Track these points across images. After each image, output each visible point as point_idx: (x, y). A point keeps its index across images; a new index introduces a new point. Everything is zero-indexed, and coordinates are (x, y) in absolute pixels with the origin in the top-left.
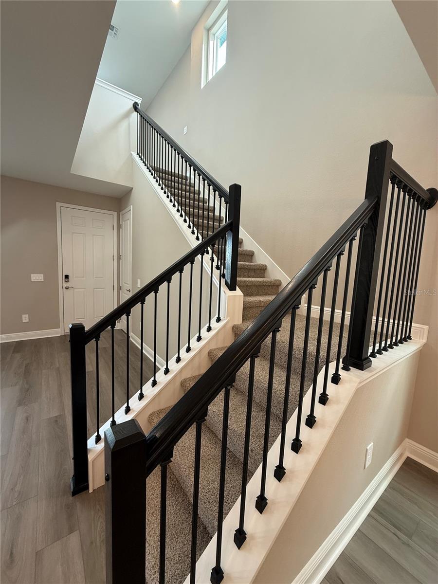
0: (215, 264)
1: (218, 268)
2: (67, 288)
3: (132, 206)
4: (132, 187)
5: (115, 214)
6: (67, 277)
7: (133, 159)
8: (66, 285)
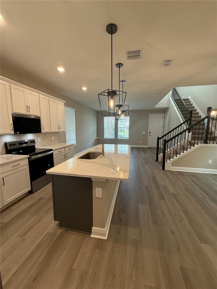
2: (150, 135)
3: (169, 112)
4: (169, 107)
5: (164, 114)
6: (150, 132)
8: (150, 134)
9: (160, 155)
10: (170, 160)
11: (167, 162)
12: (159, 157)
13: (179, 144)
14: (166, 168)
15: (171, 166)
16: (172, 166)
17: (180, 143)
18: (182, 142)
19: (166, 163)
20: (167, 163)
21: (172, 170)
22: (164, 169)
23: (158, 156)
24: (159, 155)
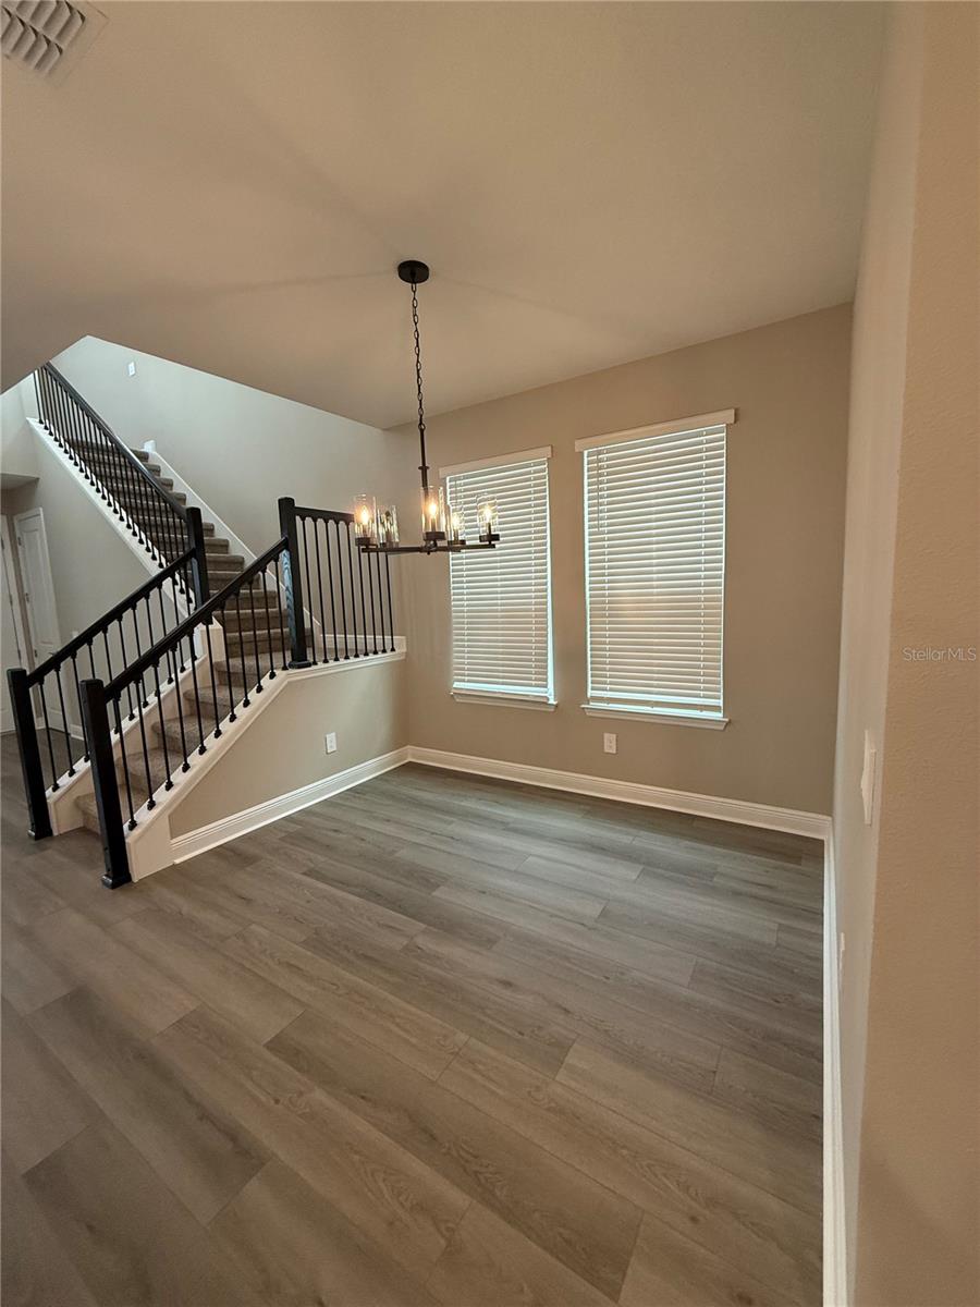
0: (178, 588)
1: (182, 591)
3: (41, 509)
4: (36, 476)
5: (3, 518)
7: (31, 430)
9: (56, 787)
10: (152, 805)
11: (133, 825)
12: (55, 803)
13: (172, 691)
14: (140, 868)
15: (169, 836)
16: (172, 838)
17: (174, 684)
18: (180, 676)
19: (131, 837)
20: (136, 831)
21: (177, 861)
22: (128, 878)
23: (44, 798)
24: (49, 792)
